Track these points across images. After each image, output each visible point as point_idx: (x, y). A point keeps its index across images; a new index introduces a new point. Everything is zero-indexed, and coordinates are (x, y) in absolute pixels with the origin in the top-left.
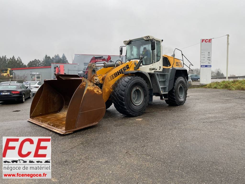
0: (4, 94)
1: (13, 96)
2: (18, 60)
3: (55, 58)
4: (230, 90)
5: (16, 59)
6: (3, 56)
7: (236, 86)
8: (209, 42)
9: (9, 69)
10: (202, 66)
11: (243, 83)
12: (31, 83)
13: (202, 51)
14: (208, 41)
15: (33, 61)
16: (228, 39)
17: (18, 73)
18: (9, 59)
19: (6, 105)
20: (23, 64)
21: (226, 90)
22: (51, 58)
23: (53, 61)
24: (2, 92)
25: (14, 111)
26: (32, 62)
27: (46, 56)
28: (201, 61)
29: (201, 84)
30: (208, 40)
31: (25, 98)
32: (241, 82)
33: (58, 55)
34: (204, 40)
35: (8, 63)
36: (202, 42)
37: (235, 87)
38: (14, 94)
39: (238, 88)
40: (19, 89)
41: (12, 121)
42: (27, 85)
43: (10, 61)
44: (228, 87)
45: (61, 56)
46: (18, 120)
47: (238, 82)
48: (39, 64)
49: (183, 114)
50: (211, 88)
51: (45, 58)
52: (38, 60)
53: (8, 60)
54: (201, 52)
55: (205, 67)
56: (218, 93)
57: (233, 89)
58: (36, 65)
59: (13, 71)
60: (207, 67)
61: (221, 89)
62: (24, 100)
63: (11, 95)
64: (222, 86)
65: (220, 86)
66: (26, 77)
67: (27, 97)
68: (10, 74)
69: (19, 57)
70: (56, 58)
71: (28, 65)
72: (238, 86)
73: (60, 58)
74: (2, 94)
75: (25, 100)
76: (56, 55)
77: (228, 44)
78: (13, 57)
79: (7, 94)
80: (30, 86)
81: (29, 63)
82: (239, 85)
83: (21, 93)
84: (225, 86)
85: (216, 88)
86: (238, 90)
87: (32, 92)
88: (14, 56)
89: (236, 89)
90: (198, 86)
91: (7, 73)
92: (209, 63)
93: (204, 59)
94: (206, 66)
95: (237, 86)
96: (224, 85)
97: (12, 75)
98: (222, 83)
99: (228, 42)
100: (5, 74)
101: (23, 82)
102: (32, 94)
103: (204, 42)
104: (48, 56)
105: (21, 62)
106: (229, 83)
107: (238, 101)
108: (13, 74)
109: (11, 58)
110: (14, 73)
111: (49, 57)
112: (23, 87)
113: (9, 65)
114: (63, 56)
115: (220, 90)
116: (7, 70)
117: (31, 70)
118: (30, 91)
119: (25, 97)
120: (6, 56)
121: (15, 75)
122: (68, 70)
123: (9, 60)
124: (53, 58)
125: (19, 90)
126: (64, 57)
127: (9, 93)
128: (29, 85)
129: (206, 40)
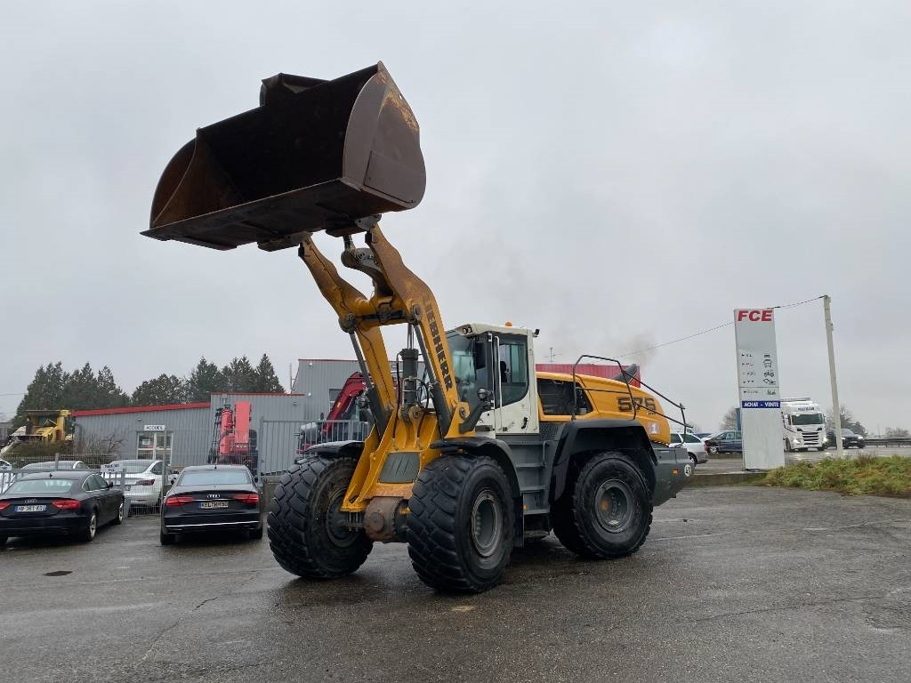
0: (25, 509)
1: (55, 517)
2: (101, 378)
3: (233, 370)
4: (846, 493)
5: (96, 376)
6: (50, 365)
7: (867, 479)
8: (764, 319)
9: (66, 413)
10: (746, 405)
11: (891, 467)
12: (129, 468)
13: (741, 352)
14: (760, 316)
15: (154, 382)
16: (827, 309)
17: (95, 427)
18: (72, 374)
19: (29, 552)
20: (118, 391)
21: (832, 494)
22: (220, 368)
23: (227, 380)
24: (22, 502)
25: (49, 574)
26: (150, 386)
27: (203, 362)
28: (740, 387)
29: (747, 470)
30: (758, 313)
31: (100, 524)
32: (886, 464)
33: (244, 359)
34: (747, 312)
35: (67, 390)
36: (740, 320)
37: (863, 482)
38: (60, 511)
39: (873, 487)
40: (81, 491)
41: (33, 609)
42: (113, 476)
43: (73, 382)
44: (838, 482)
45: (254, 364)
46: (53, 606)
47: (874, 466)
48: (174, 393)
49: (625, 588)
50: (782, 484)
51: (197, 370)
52: (174, 378)
53: (66, 377)
54: (740, 356)
55: (759, 407)
56: (795, 506)
57: (858, 490)
58: (162, 394)
59: (78, 421)
60: (764, 407)
61: (815, 492)
62: (93, 532)
63: (50, 516)
64: (819, 479)
65: (813, 477)
66: (120, 442)
67: (105, 520)
68: (65, 430)
69: (105, 368)
70: (236, 369)
71: (135, 395)
72: (873, 481)
73: (252, 371)
74: (19, 509)
75: (99, 530)
76: (240, 358)
77: (830, 327)
78: (87, 369)
79: (35, 510)
80: (123, 479)
81: (139, 390)
82: (878, 475)
83: (84, 508)
84: (830, 479)
85: (796, 485)
86: (873, 494)
87: (130, 498)
88: (88, 364)
89: (866, 493)
90: (735, 480)
91: (54, 425)
92: (769, 393)
93: (750, 378)
94: (762, 404)
95: (870, 478)
96: (825, 474)
97: (73, 432)
98: (820, 468)
99: (828, 319)
100: (46, 432)
101: (102, 466)
102: (127, 507)
103: (746, 319)
104: (208, 363)
105: (112, 385)
106: (843, 470)
107: (850, 539)
108: (77, 430)
109: (77, 372)
110: (81, 428)
111: (213, 367)
112: (97, 482)
113: (69, 395)
114: (262, 363)
115: (811, 493)
116: (56, 416)
117: (139, 416)
118: (121, 498)
119: (97, 521)
120: (60, 364)
121: (80, 434)
122: (263, 421)
123: (71, 378)
124: (226, 369)
125: (80, 497)
126: (265, 365)
127: (42, 508)
128: (119, 476)
129: (752, 313)
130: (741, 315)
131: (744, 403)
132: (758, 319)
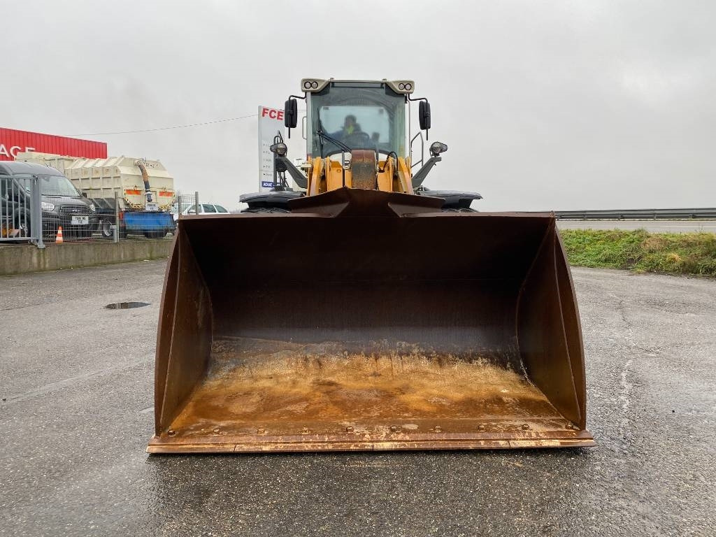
8: (278, 118)
10: (265, 184)
13: (263, 142)
14: (276, 115)
30: (275, 112)
34: (268, 110)
36: (263, 116)
93: (268, 164)
103: (267, 116)
129: (272, 111)
130: (265, 111)
131: (263, 182)
132: (275, 117)
